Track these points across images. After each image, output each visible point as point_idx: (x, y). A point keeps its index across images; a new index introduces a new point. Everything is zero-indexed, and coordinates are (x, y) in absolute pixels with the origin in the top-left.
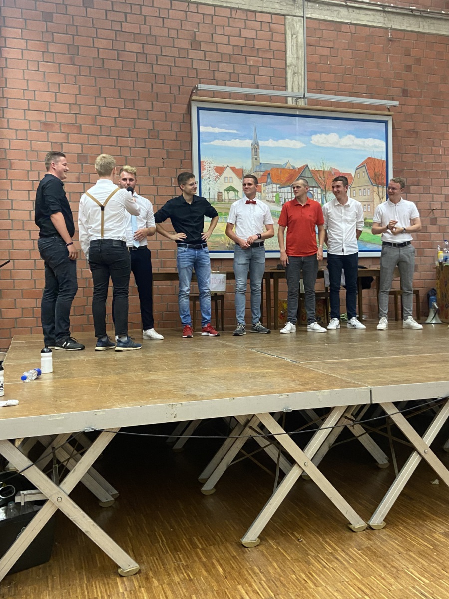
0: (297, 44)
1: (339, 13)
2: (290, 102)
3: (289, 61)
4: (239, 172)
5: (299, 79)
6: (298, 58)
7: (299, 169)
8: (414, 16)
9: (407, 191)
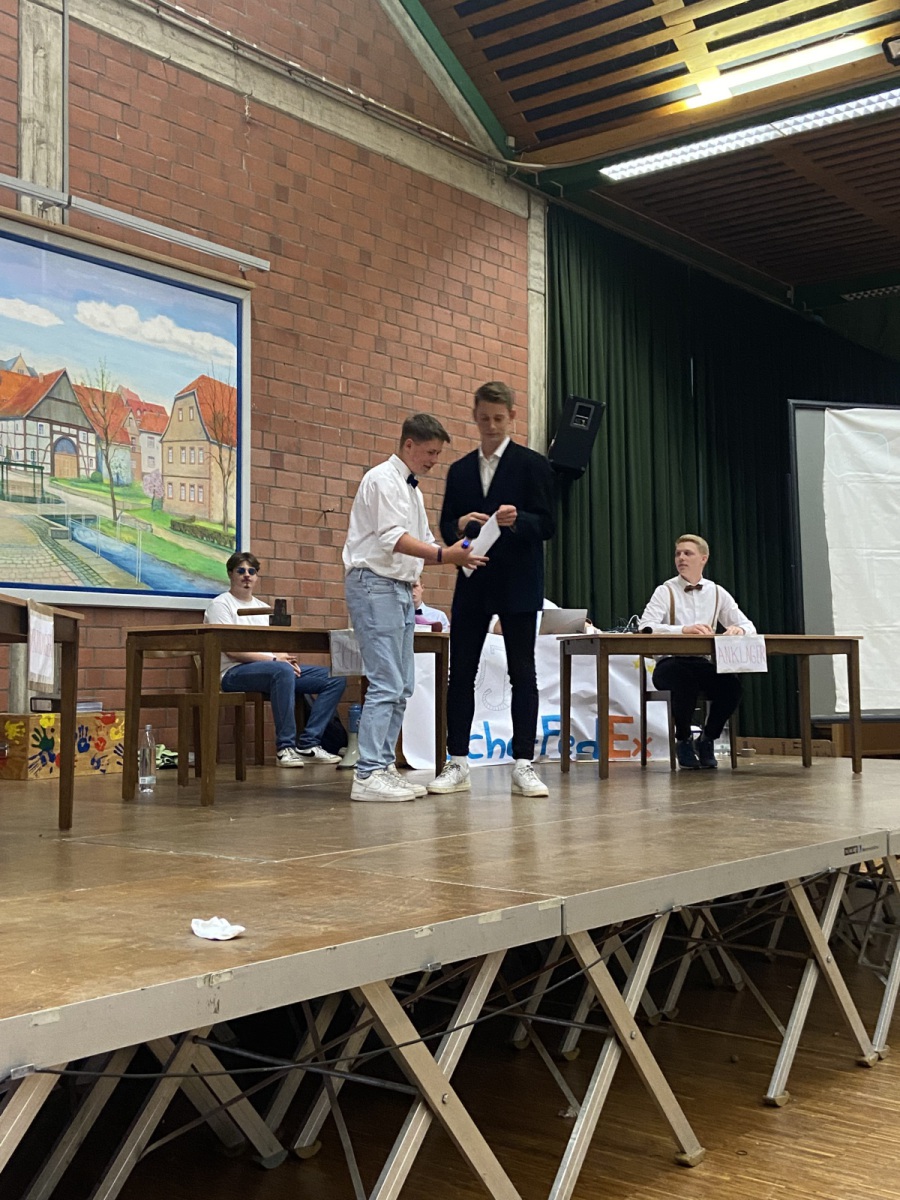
0: (47, 73)
1: (142, 30)
2: (27, 208)
3: (27, 108)
5: (48, 158)
6: (48, 107)
7: (44, 377)
8: (294, 81)
9: (277, 464)
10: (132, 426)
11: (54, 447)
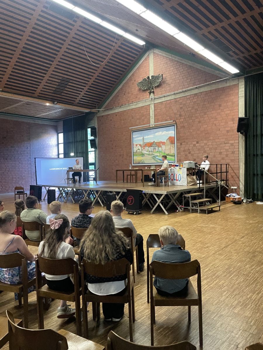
0: (152, 111)
1: (162, 99)
2: (151, 126)
4: (140, 145)
5: (153, 120)
7: (152, 142)
8: (183, 92)
9: (181, 144)
10: (161, 145)
11: (154, 149)
